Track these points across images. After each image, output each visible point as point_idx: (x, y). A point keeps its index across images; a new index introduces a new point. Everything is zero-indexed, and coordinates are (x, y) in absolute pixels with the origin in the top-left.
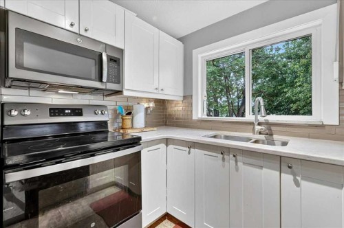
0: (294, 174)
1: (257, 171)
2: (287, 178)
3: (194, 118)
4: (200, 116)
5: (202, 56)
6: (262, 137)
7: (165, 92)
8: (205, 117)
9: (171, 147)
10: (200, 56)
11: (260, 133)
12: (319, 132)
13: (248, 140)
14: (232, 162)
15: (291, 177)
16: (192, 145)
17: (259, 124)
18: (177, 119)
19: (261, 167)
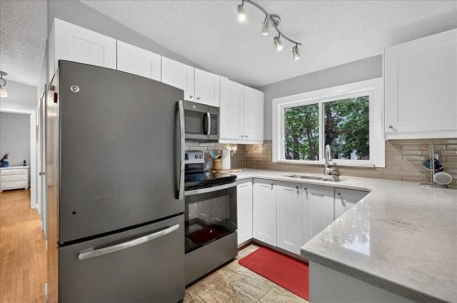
0: (342, 199)
1: (320, 198)
2: (338, 201)
3: (274, 160)
4: (279, 159)
5: (281, 105)
6: (331, 177)
7: (249, 138)
8: (284, 160)
9: (256, 185)
10: (279, 105)
11: (330, 174)
12: (372, 172)
13: (320, 179)
14: (304, 194)
15: (340, 200)
16: (274, 182)
17: (329, 167)
18: (257, 161)
19: (323, 196)
